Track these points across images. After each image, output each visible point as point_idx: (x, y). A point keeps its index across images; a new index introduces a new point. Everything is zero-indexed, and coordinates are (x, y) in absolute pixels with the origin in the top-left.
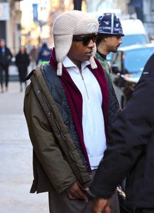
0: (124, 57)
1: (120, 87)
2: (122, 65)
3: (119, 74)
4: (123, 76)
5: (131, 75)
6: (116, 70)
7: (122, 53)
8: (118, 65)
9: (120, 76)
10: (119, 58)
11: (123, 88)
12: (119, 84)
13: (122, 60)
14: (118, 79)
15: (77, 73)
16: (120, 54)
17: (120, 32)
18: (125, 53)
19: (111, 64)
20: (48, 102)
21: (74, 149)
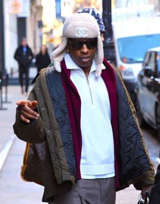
0: (158, 58)
1: (154, 92)
2: (156, 67)
3: (152, 77)
4: (156, 79)
6: (149, 72)
7: (156, 53)
8: (151, 67)
9: (154, 79)
10: (153, 59)
11: (157, 94)
12: (153, 89)
13: (156, 61)
14: (151, 82)
16: (153, 55)
18: (159, 54)
19: (143, 66)
20: (44, 98)
21: (61, 147)
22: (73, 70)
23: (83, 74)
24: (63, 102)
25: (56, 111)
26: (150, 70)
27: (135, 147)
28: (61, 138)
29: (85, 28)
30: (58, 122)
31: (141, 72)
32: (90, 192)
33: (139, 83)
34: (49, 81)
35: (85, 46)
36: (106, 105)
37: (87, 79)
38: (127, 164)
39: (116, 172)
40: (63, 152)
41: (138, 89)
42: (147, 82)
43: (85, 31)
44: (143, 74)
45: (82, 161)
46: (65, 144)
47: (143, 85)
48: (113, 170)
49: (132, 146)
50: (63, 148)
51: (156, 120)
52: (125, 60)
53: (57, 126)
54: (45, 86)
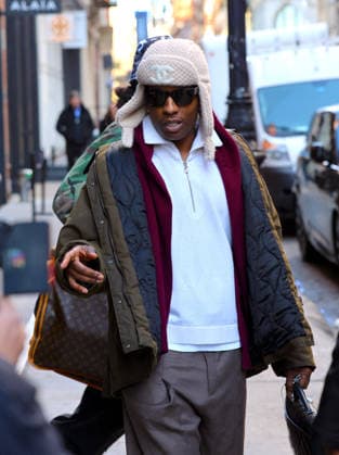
0: (336, 125)
1: (330, 191)
2: (333, 142)
3: (326, 163)
4: (334, 167)
6: (319, 153)
7: (333, 116)
8: (323, 142)
9: (329, 166)
10: (326, 128)
11: (335, 194)
12: (327, 186)
13: (332, 131)
14: (324, 173)
16: (327, 119)
18: (337, 117)
19: (307, 140)
20: (103, 200)
21: (135, 286)
23: (177, 154)
24: (138, 209)
26: (322, 149)
27: (274, 291)
28: (134, 273)
29: (168, 67)
30: (128, 242)
31: (302, 153)
32: (185, 375)
33: (301, 175)
34: (112, 170)
35: (170, 100)
36: (221, 212)
37: (185, 164)
38: (260, 324)
39: (241, 341)
40: (139, 296)
41: (298, 187)
42: (316, 171)
43: (167, 71)
44: (307, 156)
45: (171, 318)
46: (141, 282)
47: (308, 178)
48: (236, 337)
49: (269, 290)
50: (137, 288)
51: (335, 244)
52: (272, 130)
53: (127, 251)
54: (105, 179)
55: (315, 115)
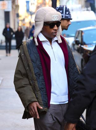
0: (83, 34)
1: (81, 53)
2: (82, 39)
3: (80, 45)
4: (82, 46)
5: (87, 46)
6: (78, 42)
7: (82, 32)
8: (79, 39)
9: (80, 46)
10: (80, 35)
11: (82, 54)
12: (80, 51)
13: (82, 36)
14: (79, 48)
15: (48, 45)
16: (80, 32)
17: (69, 17)
18: (83, 32)
19: (75, 38)
20: (27, 61)
21: (38, 91)
22: (43, 41)
25: (34, 69)
31: (73, 42)
33: (72, 48)
37: (51, 46)
43: (57, 17)
44: (74, 43)
46: (40, 89)
47: (74, 49)
50: (39, 91)
53: (36, 79)
55: (77, 31)
